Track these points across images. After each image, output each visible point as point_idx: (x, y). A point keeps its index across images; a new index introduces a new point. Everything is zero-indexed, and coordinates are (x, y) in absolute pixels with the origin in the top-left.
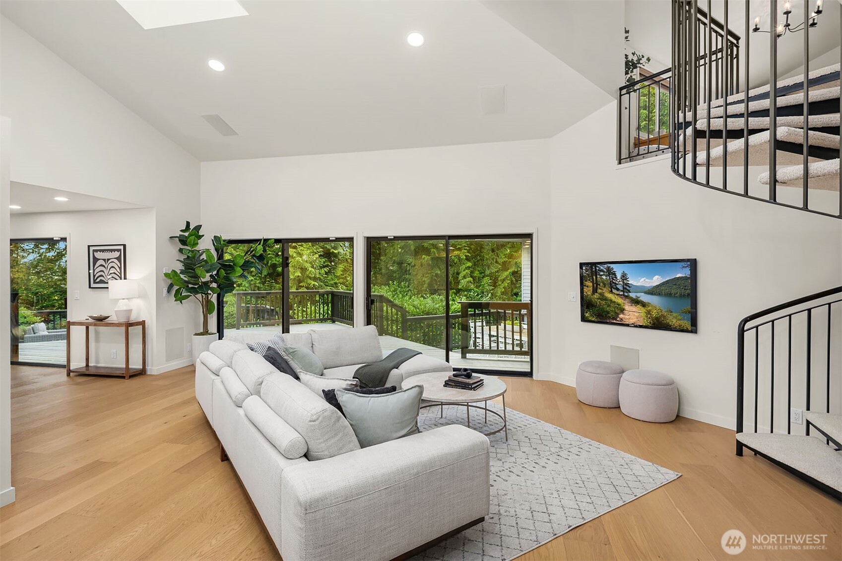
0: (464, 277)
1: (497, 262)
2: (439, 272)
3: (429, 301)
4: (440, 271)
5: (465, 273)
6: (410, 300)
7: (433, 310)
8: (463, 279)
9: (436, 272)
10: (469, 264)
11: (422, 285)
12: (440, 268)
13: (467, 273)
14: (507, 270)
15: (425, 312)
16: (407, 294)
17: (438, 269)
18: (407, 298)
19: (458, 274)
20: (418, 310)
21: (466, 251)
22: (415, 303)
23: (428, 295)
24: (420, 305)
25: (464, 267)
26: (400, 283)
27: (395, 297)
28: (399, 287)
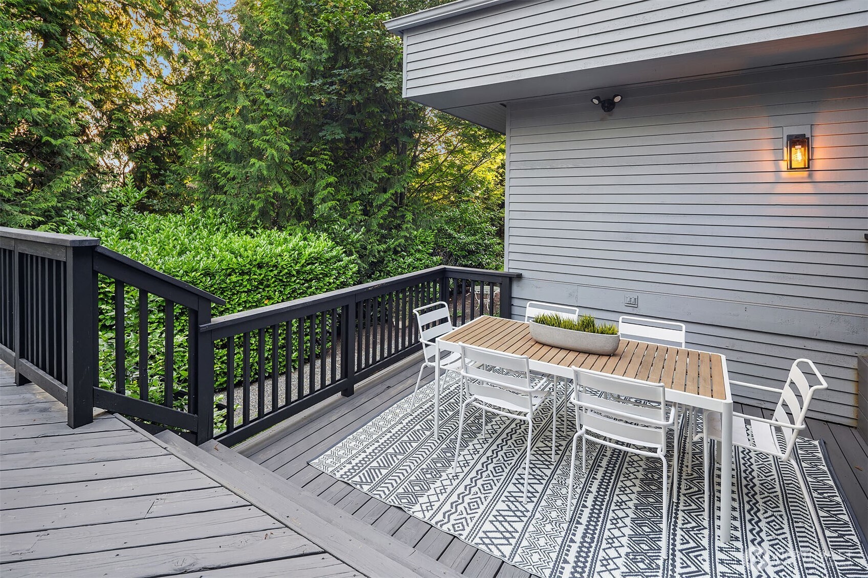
0: (324, 200)
1: (371, 179)
2: (281, 191)
3: (262, 239)
4: (283, 188)
5: (325, 192)
6: (225, 241)
7: (271, 257)
8: (321, 204)
9: (276, 190)
10: (332, 179)
11: (249, 214)
12: (281, 184)
13: (329, 192)
14: (385, 191)
15: (254, 263)
16: (218, 229)
17: (278, 185)
18: (219, 236)
19: (312, 194)
20: (240, 260)
21: (326, 157)
22: (235, 246)
23: (259, 231)
24: (246, 250)
25: (323, 183)
26: (204, 209)
27: (195, 234)
28: (203, 217)
